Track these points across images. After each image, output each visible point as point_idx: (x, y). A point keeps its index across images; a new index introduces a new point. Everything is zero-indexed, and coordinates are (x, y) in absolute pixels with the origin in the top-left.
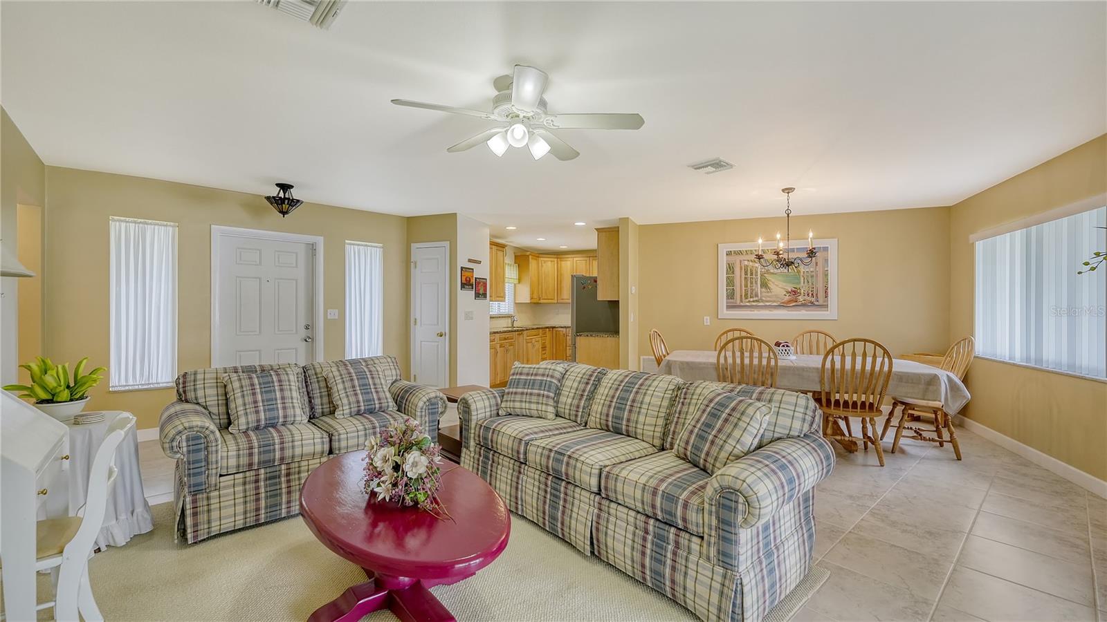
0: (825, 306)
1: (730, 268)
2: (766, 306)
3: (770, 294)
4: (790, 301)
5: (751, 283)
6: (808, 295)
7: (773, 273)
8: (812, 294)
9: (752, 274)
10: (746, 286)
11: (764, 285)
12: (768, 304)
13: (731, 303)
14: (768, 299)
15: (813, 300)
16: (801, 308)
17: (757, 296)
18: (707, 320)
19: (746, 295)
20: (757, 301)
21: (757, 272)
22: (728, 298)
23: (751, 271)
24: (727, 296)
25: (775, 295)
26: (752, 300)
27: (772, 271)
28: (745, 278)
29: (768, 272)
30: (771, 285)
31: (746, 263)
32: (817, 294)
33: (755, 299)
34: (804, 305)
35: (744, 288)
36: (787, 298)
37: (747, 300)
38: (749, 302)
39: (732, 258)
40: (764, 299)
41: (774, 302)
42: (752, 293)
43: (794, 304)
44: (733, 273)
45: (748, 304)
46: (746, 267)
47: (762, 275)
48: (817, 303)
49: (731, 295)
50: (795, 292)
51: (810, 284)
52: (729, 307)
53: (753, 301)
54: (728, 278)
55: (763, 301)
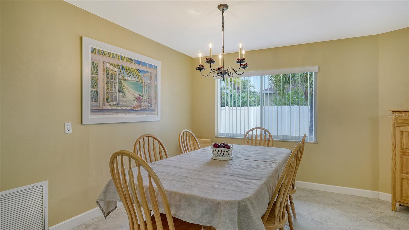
0: (154, 111)
1: (94, 67)
2: (123, 110)
3: (125, 99)
4: (137, 106)
5: (112, 87)
6: (147, 101)
7: (127, 80)
8: (149, 101)
9: (112, 78)
10: (107, 89)
11: (121, 90)
12: (124, 108)
13: (95, 106)
14: (124, 103)
15: (149, 105)
16: (143, 112)
17: (116, 100)
18: (69, 127)
19: (108, 98)
20: (116, 105)
21: (116, 77)
22: (92, 101)
23: (112, 74)
24: (92, 98)
25: (129, 100)
26: (112, 103)
27: (126, 78)
28: (107, 81)
29: (123, 78)
30: (126, 91)
31: (108, 65)
32: (151, 101)
33: (115, 103)
34: (144, 110)
35: (105, 91)
36: (135, 103)
37: (108, 104)
38: (110, 105)
39: (98, 57)
40: (121, 103)
41: (128, 106)
42: (112, 97)
43: (139, 109)
44: (97, 73)
45: (109, 108)
46: (108, 69)
47: (119, 81)
48: (151, 108)
49: (95, 98)
50: (139, 99)
51: (148, 93)
52: (95, 111)
53: (114, 105)
54: (92, 78)
55: (120, 106)
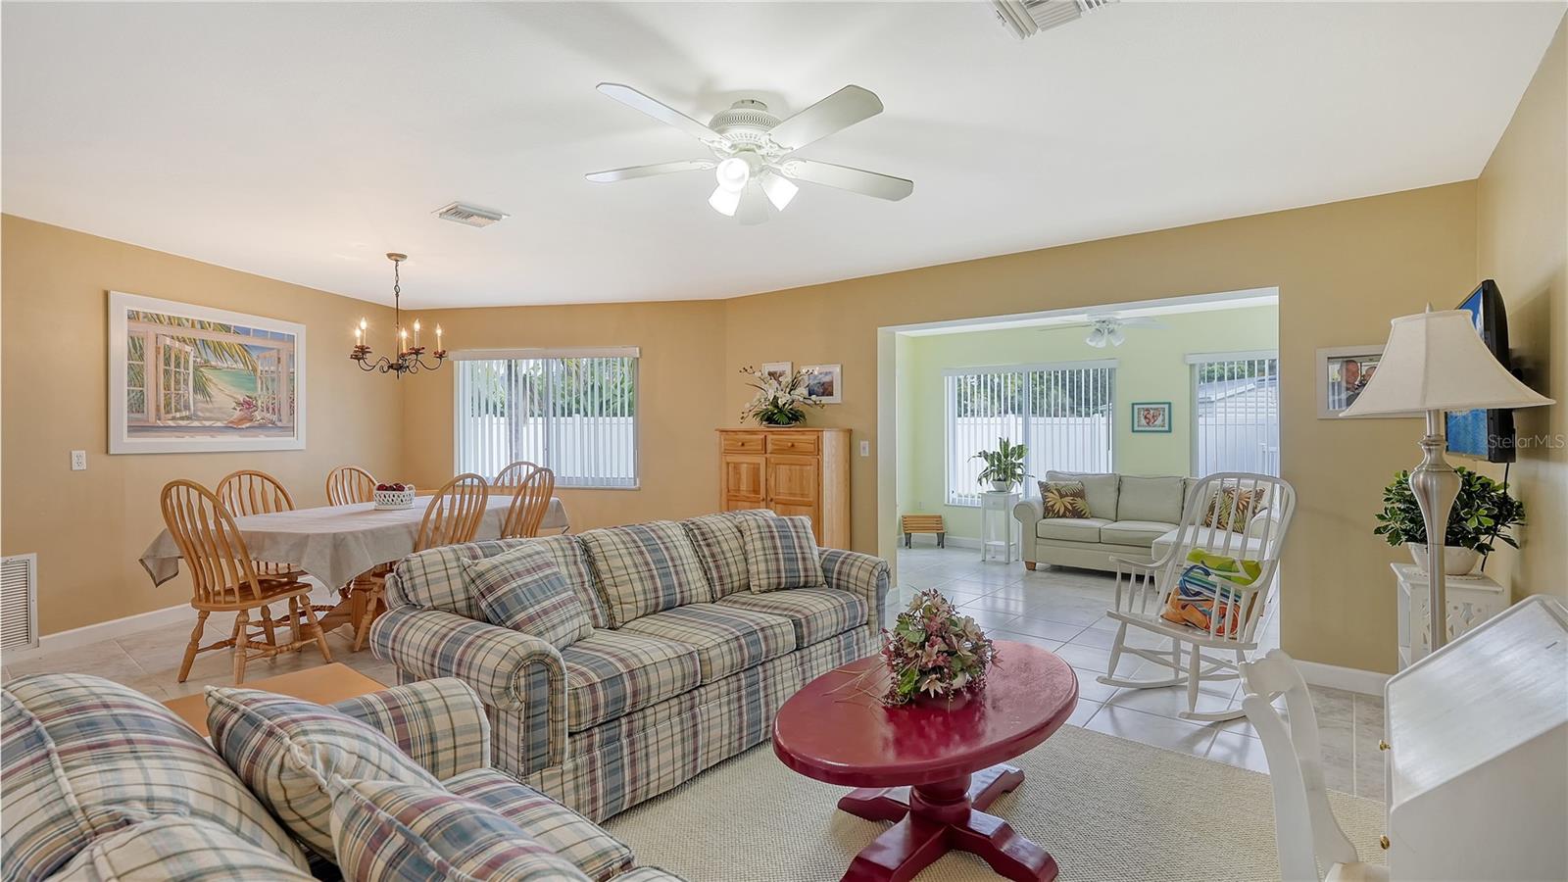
0: (290, 429)
1: (136, 347)
2: (204, 427)
3: (210, 406)
4: (241, 420)
5: (177, 382)
6: (268, 409)
7: (215, 368)
8: (273, 409)
9: (178, 365)
10: (167, 387)
11: (200, 388)
12: (207, 423)
13: (138, 420)
14: (208, 415)
15: (275, 418)
16: (260, 431)
17: (187, 407)
18: (80, 459)
19: (167, 405)
20: (188, 418)
21: (187, 362)
22: (130, 411)
23: (177, 358)
24: (130, 406)
25: (220, 408)
26: (178, 415)
27: (213, 363)
28: (166, 372)
29: (206, 364)
30: (212, 390)
31: (168, 341)
32: (279, 410)
33: (184, 414)
34: (261, 427)
35: (162, 391)
36: (237, 414)
37: (170, 416)
38: (174, 419)
39: (141, 328)
40: (200, 414)
41: (218, 420)
42: (178, 402)
43: (248, 425)
44: (141, 358)
45: (171, 423)
46: (167, 349)
47: (196, 369)
48: (279, 424)
49: (137, 405)
50: (248, 405)
51: (270, 391)
52: (134, 429)
53: (182, 418)
54: (130, 367)
55: (199, 418)
